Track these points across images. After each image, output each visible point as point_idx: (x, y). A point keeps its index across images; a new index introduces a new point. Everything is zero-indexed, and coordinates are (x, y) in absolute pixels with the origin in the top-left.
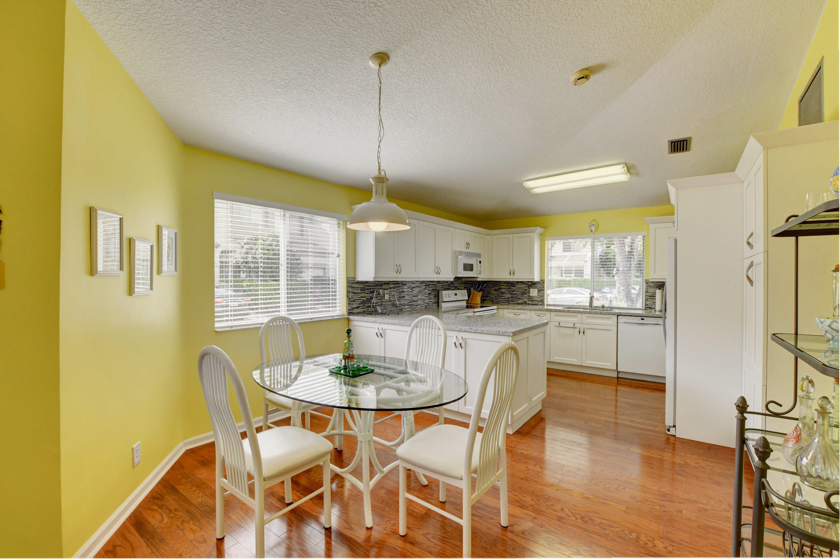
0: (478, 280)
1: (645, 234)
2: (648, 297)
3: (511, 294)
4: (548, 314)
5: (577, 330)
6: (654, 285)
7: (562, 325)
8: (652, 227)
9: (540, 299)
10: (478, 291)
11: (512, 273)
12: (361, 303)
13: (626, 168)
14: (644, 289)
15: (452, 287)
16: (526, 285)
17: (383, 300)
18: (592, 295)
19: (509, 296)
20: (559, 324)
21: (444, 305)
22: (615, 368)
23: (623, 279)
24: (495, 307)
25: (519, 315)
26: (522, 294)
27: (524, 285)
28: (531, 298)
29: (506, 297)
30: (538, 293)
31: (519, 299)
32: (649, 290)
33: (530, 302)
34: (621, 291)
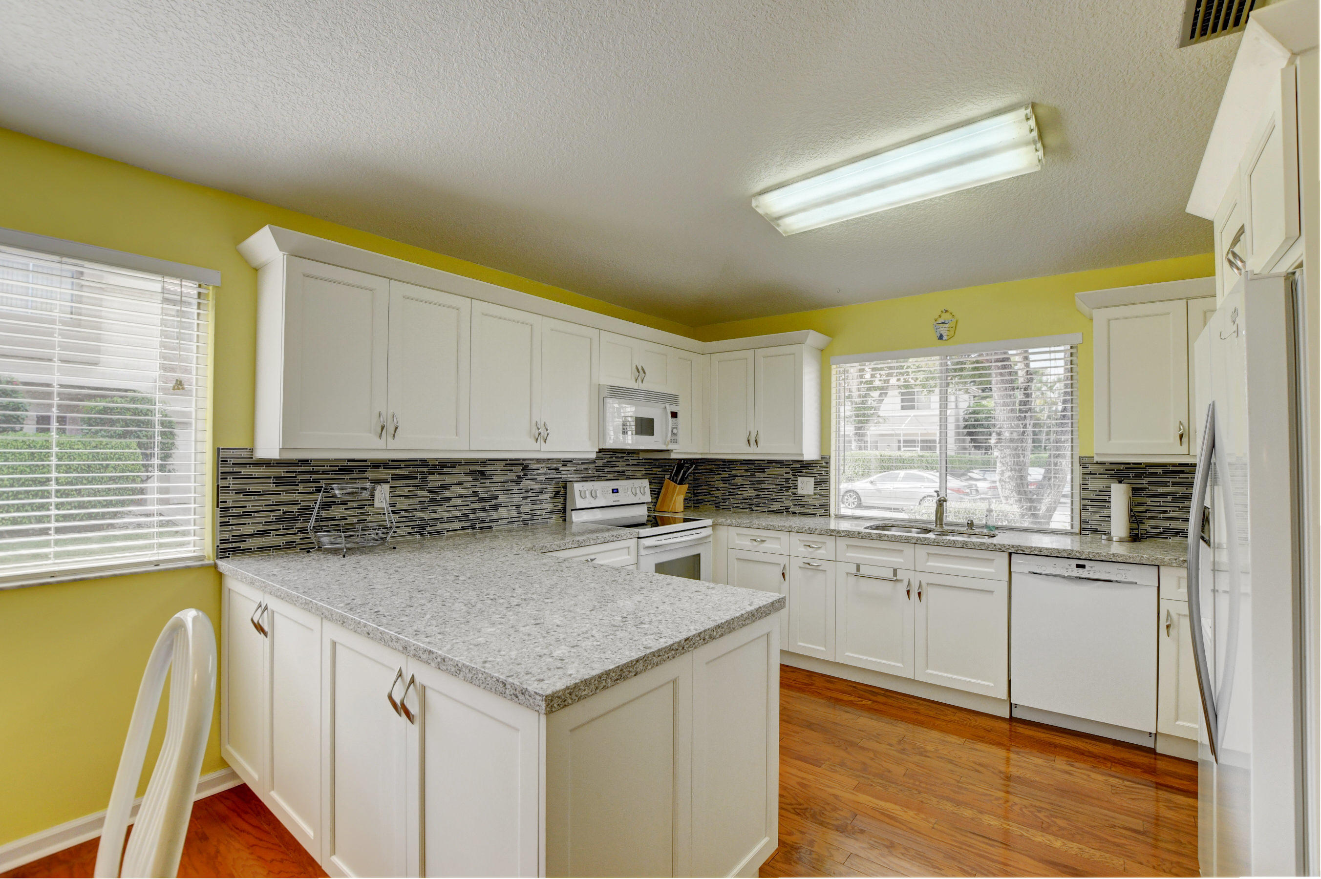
0: (673, 456)
1: (1076, 339)
2: (1086, 502)
3: (756, 489)
4: (830, 542)
5: (902, 588)
6: (1102, 471)
7: (863, 570)
8: (1100, 316)
9: (821, 502)
10: (675, 482)
11: (753, 441)
12: (279, 520)
13: (1032, 123)
14: (1078, 481)
15: (609, 472)
16: (788, 470)
17: (367, 509)
18: (942, 495)
19: (752, 493)
20: (858, 569)
21: (577, 518)
22: (1004, 696)
23: (1010, 455)
24: (708, 522)
25: (763, 541)
26: (781, 490)
27: (785, 470)
28: (799, 499)
29: (745, 496)
30: (815, 488)
31: (773, 500)
32: (1091, 484)
33: (798, 510)
34: (1008, 480)
